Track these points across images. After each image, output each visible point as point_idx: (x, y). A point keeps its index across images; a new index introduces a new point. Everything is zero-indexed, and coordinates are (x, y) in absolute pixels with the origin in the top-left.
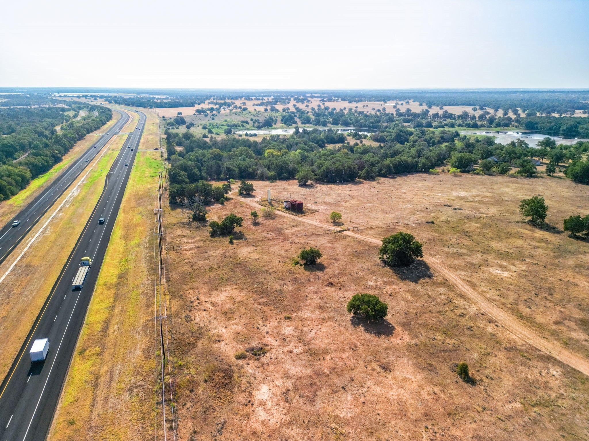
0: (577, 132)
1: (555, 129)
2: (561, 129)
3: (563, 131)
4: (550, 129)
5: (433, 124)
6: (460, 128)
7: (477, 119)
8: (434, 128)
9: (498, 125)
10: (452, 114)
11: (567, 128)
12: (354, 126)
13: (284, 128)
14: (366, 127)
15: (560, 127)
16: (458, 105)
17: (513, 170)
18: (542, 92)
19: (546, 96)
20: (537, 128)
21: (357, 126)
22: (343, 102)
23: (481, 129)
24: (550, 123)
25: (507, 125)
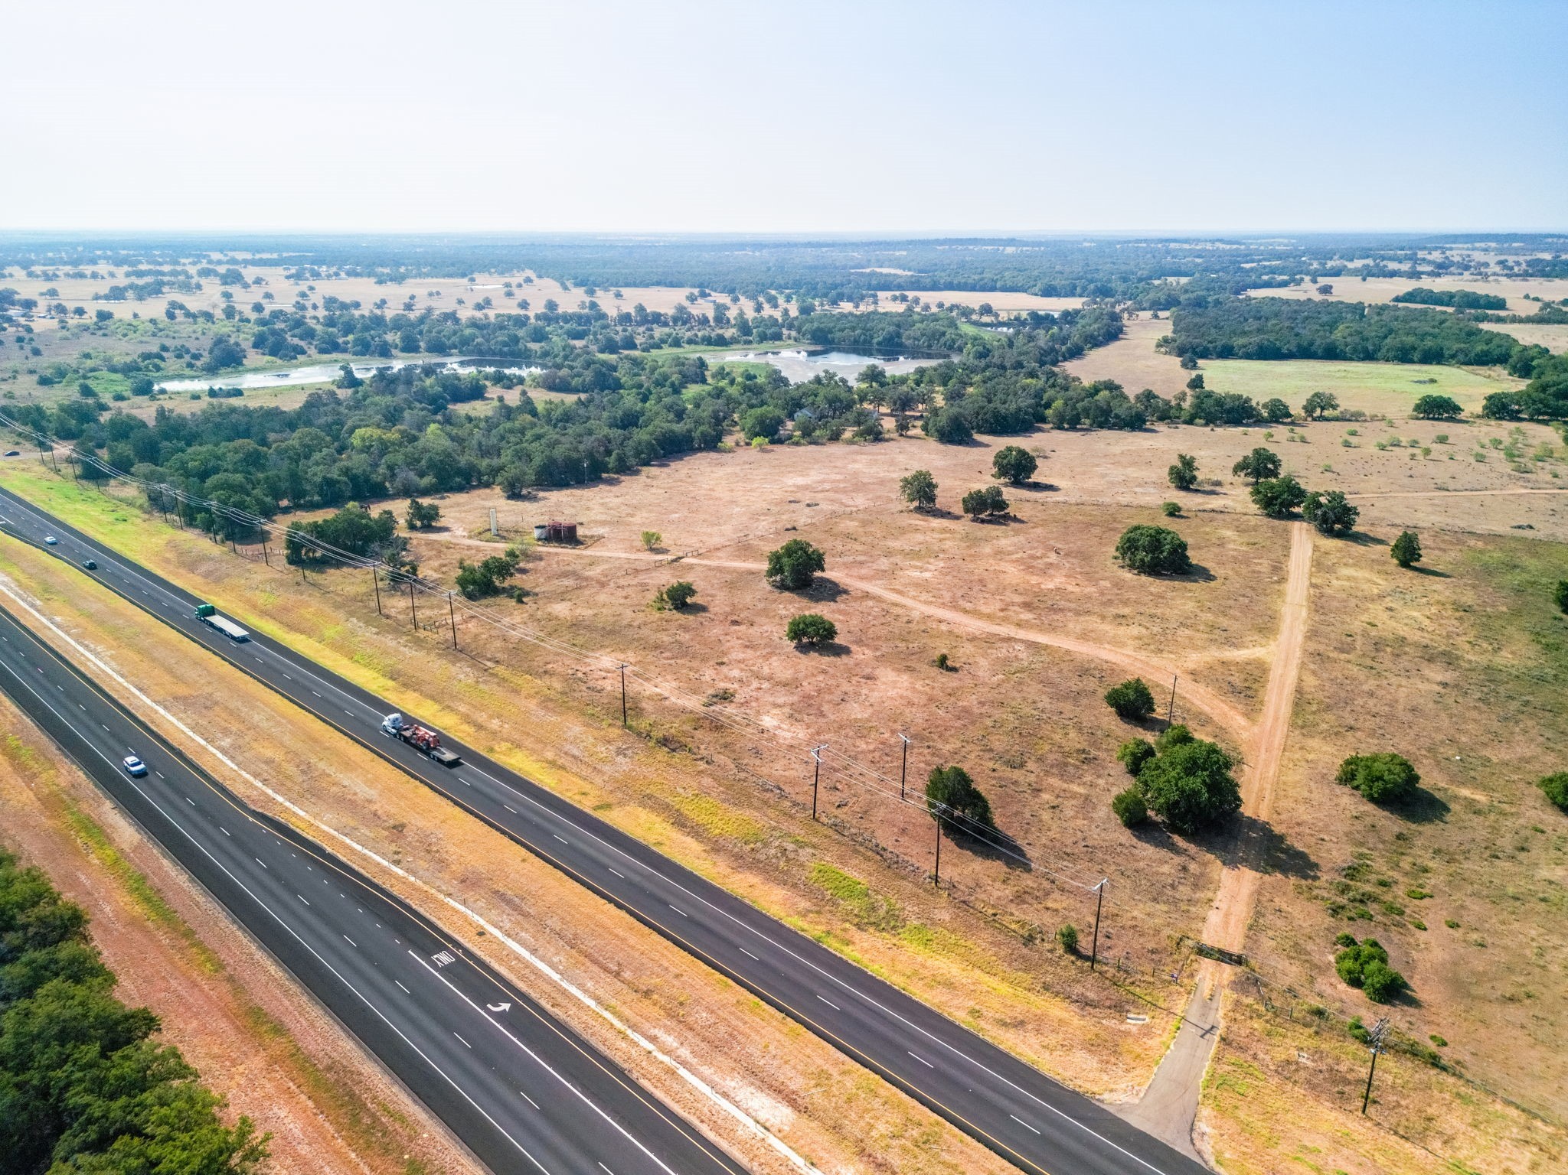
0: (901, 345)
1: (865, 341)
2: (875, 341)
3: (879, 344)
4: (856, 342)
5: (637, 342)
6: (693, 346)
7: (712, 323)
8: (644, 350)
9: (763, 338)
10: (660, 315)
11: (885, 339)
12: (462, 353)
13: (280, 367)
14: (494, 354)
15: (872, 337)
16: (647, 286)
17: (848, 434)
18: (796, 245)
19: (809, 257)
20: (832, 342)
21: (470, 353)
22: (352, 279)
23: (734, 347)
24: (853, 329)
25: (778, 337)
